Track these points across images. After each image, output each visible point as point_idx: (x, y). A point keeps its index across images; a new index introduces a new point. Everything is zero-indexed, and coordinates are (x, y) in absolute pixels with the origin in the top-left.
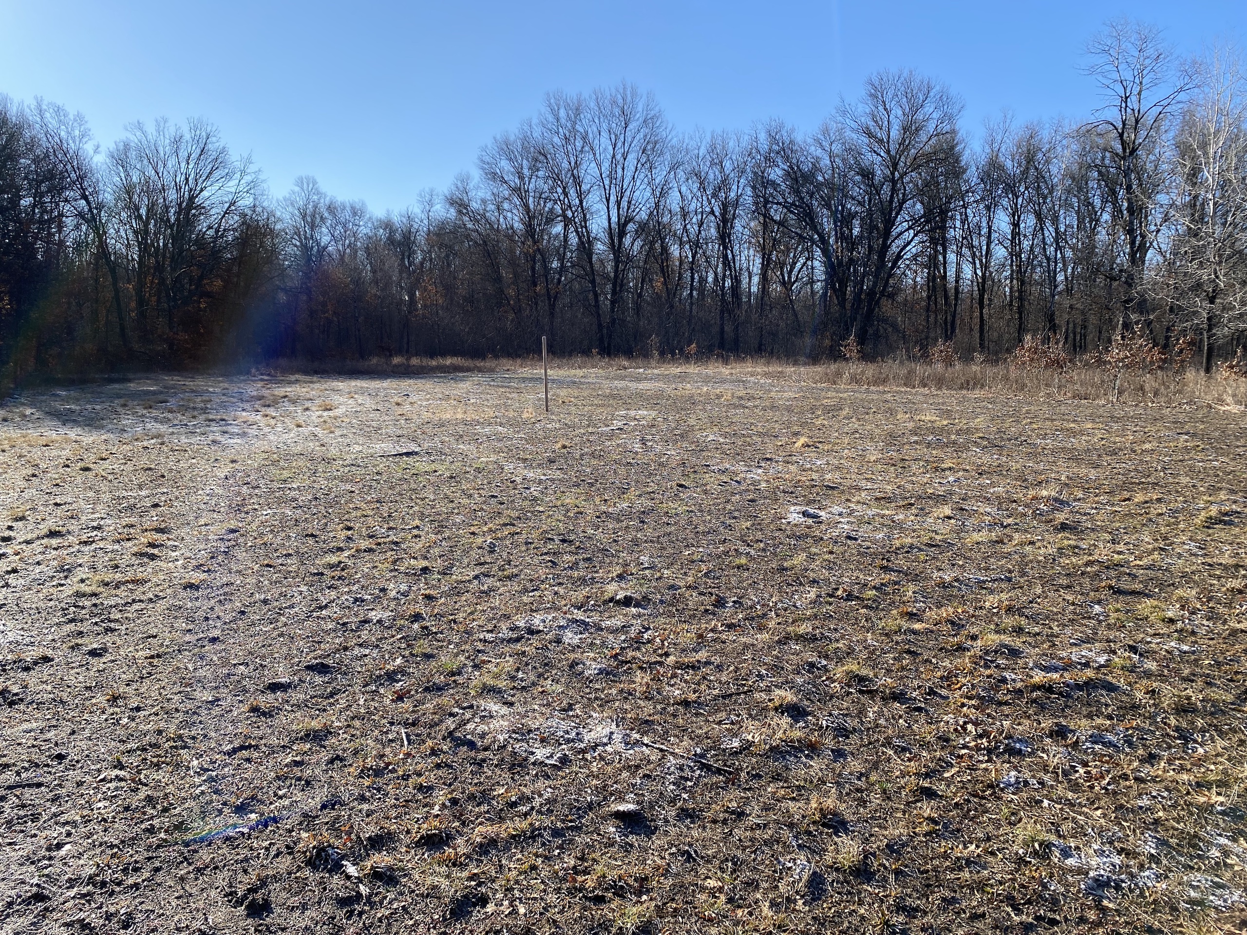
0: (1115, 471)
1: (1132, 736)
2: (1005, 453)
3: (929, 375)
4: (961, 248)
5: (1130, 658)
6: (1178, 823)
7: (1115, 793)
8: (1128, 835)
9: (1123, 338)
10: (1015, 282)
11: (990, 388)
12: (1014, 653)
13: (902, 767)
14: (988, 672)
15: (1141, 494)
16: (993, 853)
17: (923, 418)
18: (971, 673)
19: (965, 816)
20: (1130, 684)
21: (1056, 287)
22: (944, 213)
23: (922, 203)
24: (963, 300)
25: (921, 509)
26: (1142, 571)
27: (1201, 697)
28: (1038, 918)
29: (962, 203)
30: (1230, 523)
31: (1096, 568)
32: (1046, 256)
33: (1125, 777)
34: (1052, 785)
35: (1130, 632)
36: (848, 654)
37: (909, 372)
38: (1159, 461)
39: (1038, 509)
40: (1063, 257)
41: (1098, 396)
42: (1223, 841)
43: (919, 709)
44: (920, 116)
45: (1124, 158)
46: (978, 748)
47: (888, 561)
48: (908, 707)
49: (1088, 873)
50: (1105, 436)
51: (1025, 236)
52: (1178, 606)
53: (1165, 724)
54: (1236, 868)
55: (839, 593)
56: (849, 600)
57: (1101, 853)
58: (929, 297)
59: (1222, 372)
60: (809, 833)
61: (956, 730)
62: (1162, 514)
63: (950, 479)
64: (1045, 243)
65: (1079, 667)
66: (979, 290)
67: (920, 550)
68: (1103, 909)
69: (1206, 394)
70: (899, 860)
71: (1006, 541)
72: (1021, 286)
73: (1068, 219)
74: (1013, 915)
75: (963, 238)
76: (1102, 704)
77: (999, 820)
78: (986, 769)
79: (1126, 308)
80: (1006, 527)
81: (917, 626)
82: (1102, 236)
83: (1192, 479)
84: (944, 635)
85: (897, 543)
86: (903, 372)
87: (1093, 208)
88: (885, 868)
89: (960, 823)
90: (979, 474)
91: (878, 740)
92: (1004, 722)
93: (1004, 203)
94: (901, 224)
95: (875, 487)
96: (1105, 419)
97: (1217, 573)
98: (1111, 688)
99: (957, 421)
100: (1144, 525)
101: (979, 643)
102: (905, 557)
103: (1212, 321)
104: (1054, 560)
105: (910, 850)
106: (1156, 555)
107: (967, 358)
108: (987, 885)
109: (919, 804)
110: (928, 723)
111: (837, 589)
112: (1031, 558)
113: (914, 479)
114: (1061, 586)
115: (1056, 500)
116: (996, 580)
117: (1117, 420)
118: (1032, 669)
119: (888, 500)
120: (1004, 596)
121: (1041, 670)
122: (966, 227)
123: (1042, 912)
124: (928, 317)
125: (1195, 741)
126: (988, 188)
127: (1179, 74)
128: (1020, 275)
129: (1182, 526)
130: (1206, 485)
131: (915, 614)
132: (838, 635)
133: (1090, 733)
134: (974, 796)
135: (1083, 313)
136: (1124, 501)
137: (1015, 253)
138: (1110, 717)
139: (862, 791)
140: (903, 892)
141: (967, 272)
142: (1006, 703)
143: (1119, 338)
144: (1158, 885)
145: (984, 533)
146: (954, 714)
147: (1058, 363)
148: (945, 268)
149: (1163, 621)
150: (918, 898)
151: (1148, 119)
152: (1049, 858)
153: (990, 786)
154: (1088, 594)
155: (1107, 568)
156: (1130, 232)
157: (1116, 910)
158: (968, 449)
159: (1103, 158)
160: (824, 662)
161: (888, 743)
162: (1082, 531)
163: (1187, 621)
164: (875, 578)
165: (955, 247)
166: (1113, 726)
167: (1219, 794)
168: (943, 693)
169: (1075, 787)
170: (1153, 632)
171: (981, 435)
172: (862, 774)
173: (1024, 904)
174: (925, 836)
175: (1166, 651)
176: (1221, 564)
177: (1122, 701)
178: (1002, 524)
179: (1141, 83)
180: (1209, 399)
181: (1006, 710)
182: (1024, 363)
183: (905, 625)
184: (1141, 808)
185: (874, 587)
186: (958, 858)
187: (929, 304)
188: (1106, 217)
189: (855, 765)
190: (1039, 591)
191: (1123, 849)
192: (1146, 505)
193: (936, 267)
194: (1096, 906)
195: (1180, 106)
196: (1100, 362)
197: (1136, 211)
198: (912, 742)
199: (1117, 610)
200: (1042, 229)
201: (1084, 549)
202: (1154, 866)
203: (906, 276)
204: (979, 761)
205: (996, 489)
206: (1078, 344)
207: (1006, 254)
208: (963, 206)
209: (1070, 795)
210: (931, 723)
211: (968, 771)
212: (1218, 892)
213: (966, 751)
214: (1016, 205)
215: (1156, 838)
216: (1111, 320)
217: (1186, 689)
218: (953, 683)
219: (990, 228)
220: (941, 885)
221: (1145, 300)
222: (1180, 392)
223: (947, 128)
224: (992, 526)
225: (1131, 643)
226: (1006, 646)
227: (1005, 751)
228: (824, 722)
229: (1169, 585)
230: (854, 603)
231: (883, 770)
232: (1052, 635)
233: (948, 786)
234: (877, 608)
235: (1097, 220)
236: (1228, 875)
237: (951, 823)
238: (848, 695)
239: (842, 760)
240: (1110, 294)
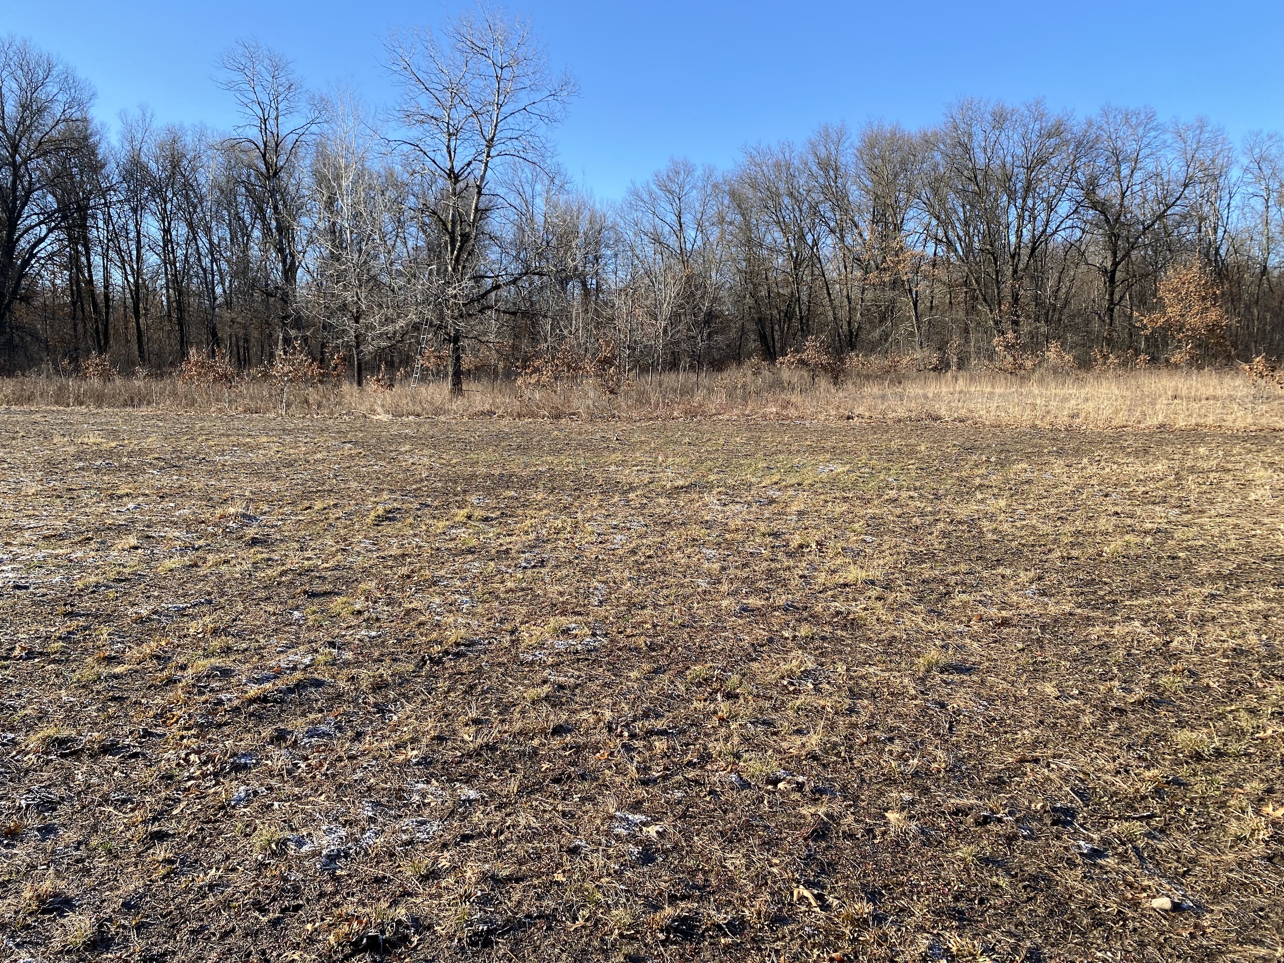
0: (294, 482)
1: (340, 721)
2: (184, 472)
3: (85, 391)
4: (107, 250)
5: (330, 653)
6: (386, 783)
7: (334, 776)
8: (349, 808)
9: (285, 353)
10: (171, 291)
11: (157, 404)
12: (226, 673)
13: (125, 821)
14: (203, 698)
15: (319, 501)
16: (234, 870)
17: (86, 440)
18: (186, 703)
19: (201, 846)
20: (333, 677)
21: (215, 299)
22: (83, 209)
23: (55, 196)
24: (114, 308)
25: (102, 543)
26: (329, 573)
27: (390, 673)
28: (284, 910)
29: (103, 201)
30: (393, 519)
31: (290, 576)
32: (202, 267)
33: (340, 759)
34: (279, 787)
35: (327, 630)
36: (40, 719)
37: (60, 389)
38: (330, 469)
39: (227, 528)
40: (220, 270)
41: (268, 410)
42: (420, 786)
43: (135, 755)
44: (41, 95)
45: (268, 178)
46: (204, 775)
47: (72, 606)
48: (123, 756)
49: (321, 853)
50: (280, 449)
51: (178, 244)
52: (363, 598)
53: (365, 703)
54: (432, 804)
55: (17, 652)
56: (30, 658)
57: (329, 831)
58: (74, 303)
59: (371, 386)
60: (27, 927)
61: (178, 765)
62: (339, 518)
63: (129, 506)
64: (199, 254)
65: (288, 672)
66: (132, 297)
67: (108, 587)
68: (337, 879)
69: (360, 404)
70: (139, 913)
71: (200, 564)
72: (179, 296)
73: (221, 232)
74: (261, 918)
75: (109, 240)
76: (312, 700)
77: (234, 837)
78: (216, 793)
79: (285, 324)
80: (197, 549)
81: (119, 670)
82: (255, 251)
83: (359, 483)
84: (150, 672)
85: (80, 584)
86: (52, 389)
87: (244, 223)
88: (124, 927)
89: (197, 853)
90: (161, 497)
91: (93, 801)
92: (227, 743)
93: (152, 207)
94: (30, 215)
95: (41, 524)
96: (278, 432)
97: (390, 563)
98: (318, 684)
99: (126, 442)
100: (325, 530)
101: (190, 671)
102: (91, 598)
103: (359, 339)
104: (250, 575)
105: (148, 899)
106: (339, 557)
107: (128, 372)
108: (232, 901)
109: (152, 851)
110: (147, 766)
111: (13, 649)
112: (228, 576)
113: (87, 510)
114: (260, 599)
115: (244, 516)
116: (196, 605)
117: (289, 432)
118: (246, 684)
119: (61, 537)
120: (207, 619)
121: (254, 683)
122: (111, 228)
123: (286, 903)
124: (75, 325)
125: (390, 711)
126: (132, 188)
127: (309, 107)
128: (176, 282)
129: (357, 527)
130: (371, 487)
131: (114, 658)
132: (23, 701)
133: (306, 729)
134: (207, 823)
135: (245, 327)
136: (306, 509)
137: (168, 260)
138: (321, 711)
139: (83, 861)
140: (147, 944)
141: (117, 277)
142: (226, 724)
143: (282, 353)
144: (377, 840)
145: (176, 558)
146: (174, 749)
147: (226, 378)
148: (90, 271)
149: (353, 614)
150: (165, 942)
151: (288, 144)
152: (286, 853)
153: (223, 807)
154: (286, 603)
155: (300, 574)
156: (281, 250)
157: (348, 875)
158: (144, 472)
159: (249, 176)
160: (11, 736)
161: (105, 800)
162: (272, 543)
163: (371, 610)
164: (60, 628)
165: (99, 249)
166: (324, 717)
167: (413, 749)
168: (158, 732)
169: (300, 782)
170: (346, 625)
171: (157, 456)
172: (80, 843)
173: (270, 903)
174: (162, 879)
175: (359, 640)
176: (391, 556)
177: (328, 694)
178: (193, 548)
179: (277, 108)
180: (363, 409)
181: (226, 730)
182: (191, 378)
183: (104, 671)
184: (356, 781)
185: (60, 638)
186: (201, 888)
187: (75, 311)
188: (256, 233)
189: (71, 836)
190: (240, 608)
191: (346, 821)
192: (325, 512)
193: (79, 270)
194: (332, 878)
195: (314, 137)
196: (266, 376)
197: (284, 230)
198: (132, 791)
199: (314, 612)
200: (195, 238)
201: (277, 561)
202: (372, 826)
203: (42, 277)
204: (207, 787)
205: (182, 511)
206: (242, 358)
207: (159, 262)
208: (105, 204)
209: (296, 790)
210: (151, 766)
211: (197, 801)
212: (422, 828)
213: (192, 782)
214: (166, 211)
215: (371, 802)
216: (271, 335)
217: (378, 669)
218: (168, 719)
219: (138, 232)
220: (187, 920)
221: (300, 317)
222: (339, 403)
223: (77, 115)
224: (183, 550)
225: (329, 639)
226: (217, 669)
227: (231, 770)
228: (23, 802)
229: (353, 582)
230: (37, 660)
231: (104, 830)
232: (260, 648)
233: (179, 822)
234: (67, 660)
235: (249, 236)
236: (427, 811)
237: (188, 857)
238: (47, 764)
239: (52, 836)
240: (267, 309)
